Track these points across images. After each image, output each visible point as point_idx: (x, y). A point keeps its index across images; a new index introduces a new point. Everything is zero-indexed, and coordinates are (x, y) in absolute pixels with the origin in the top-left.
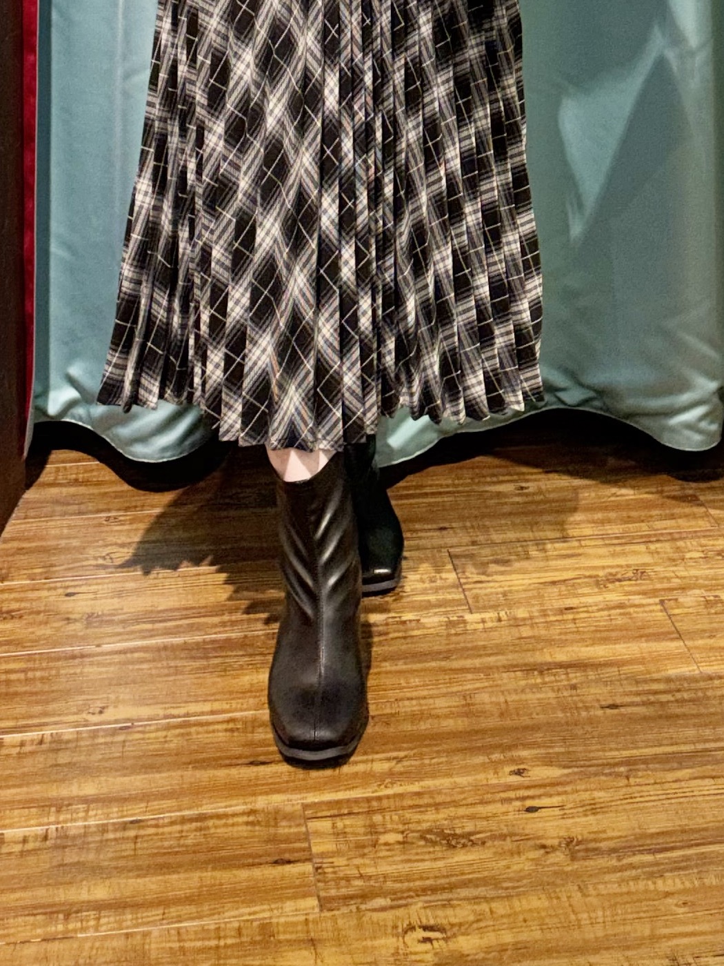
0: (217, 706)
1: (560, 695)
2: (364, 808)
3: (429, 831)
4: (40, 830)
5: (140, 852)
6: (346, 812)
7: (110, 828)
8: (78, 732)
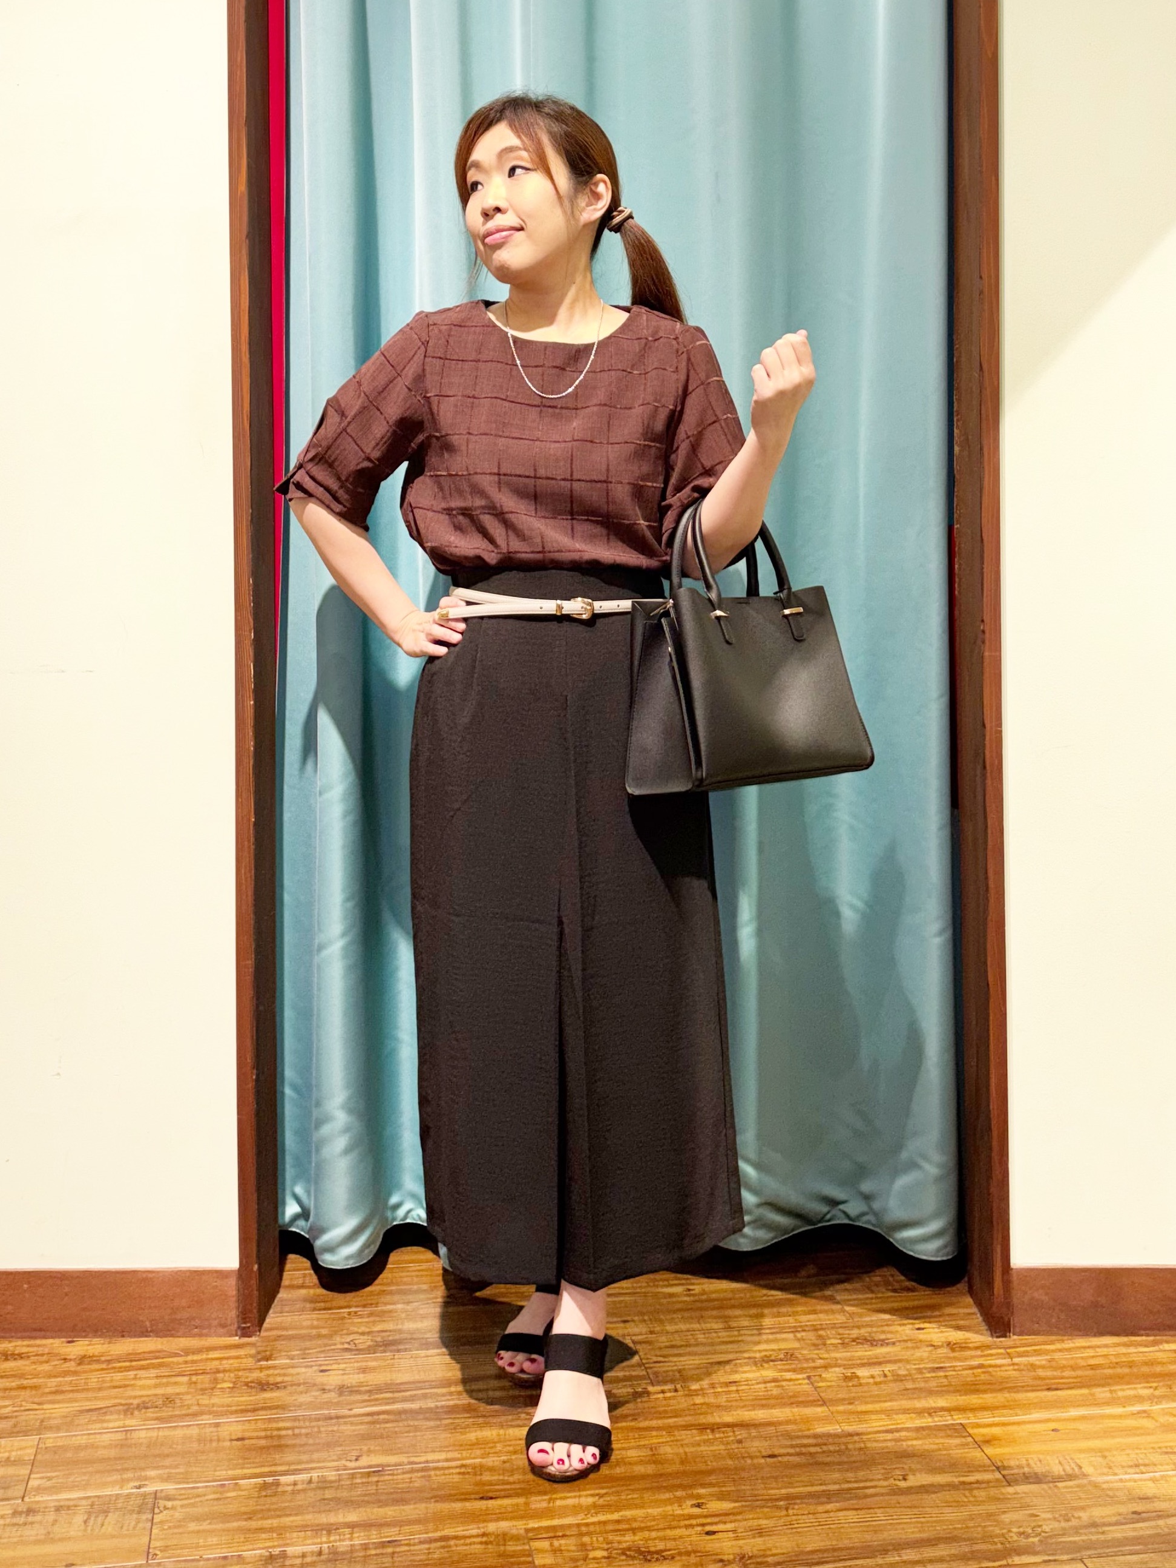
0: (450, 1455)
1: (729, 1447)
2: (574, 1531)
3: (629, 1549)
4: (315, 1548)
5: (396, 1564)
6: (560, 1534)
7: (371, 1546)
8: (339, 1475)
